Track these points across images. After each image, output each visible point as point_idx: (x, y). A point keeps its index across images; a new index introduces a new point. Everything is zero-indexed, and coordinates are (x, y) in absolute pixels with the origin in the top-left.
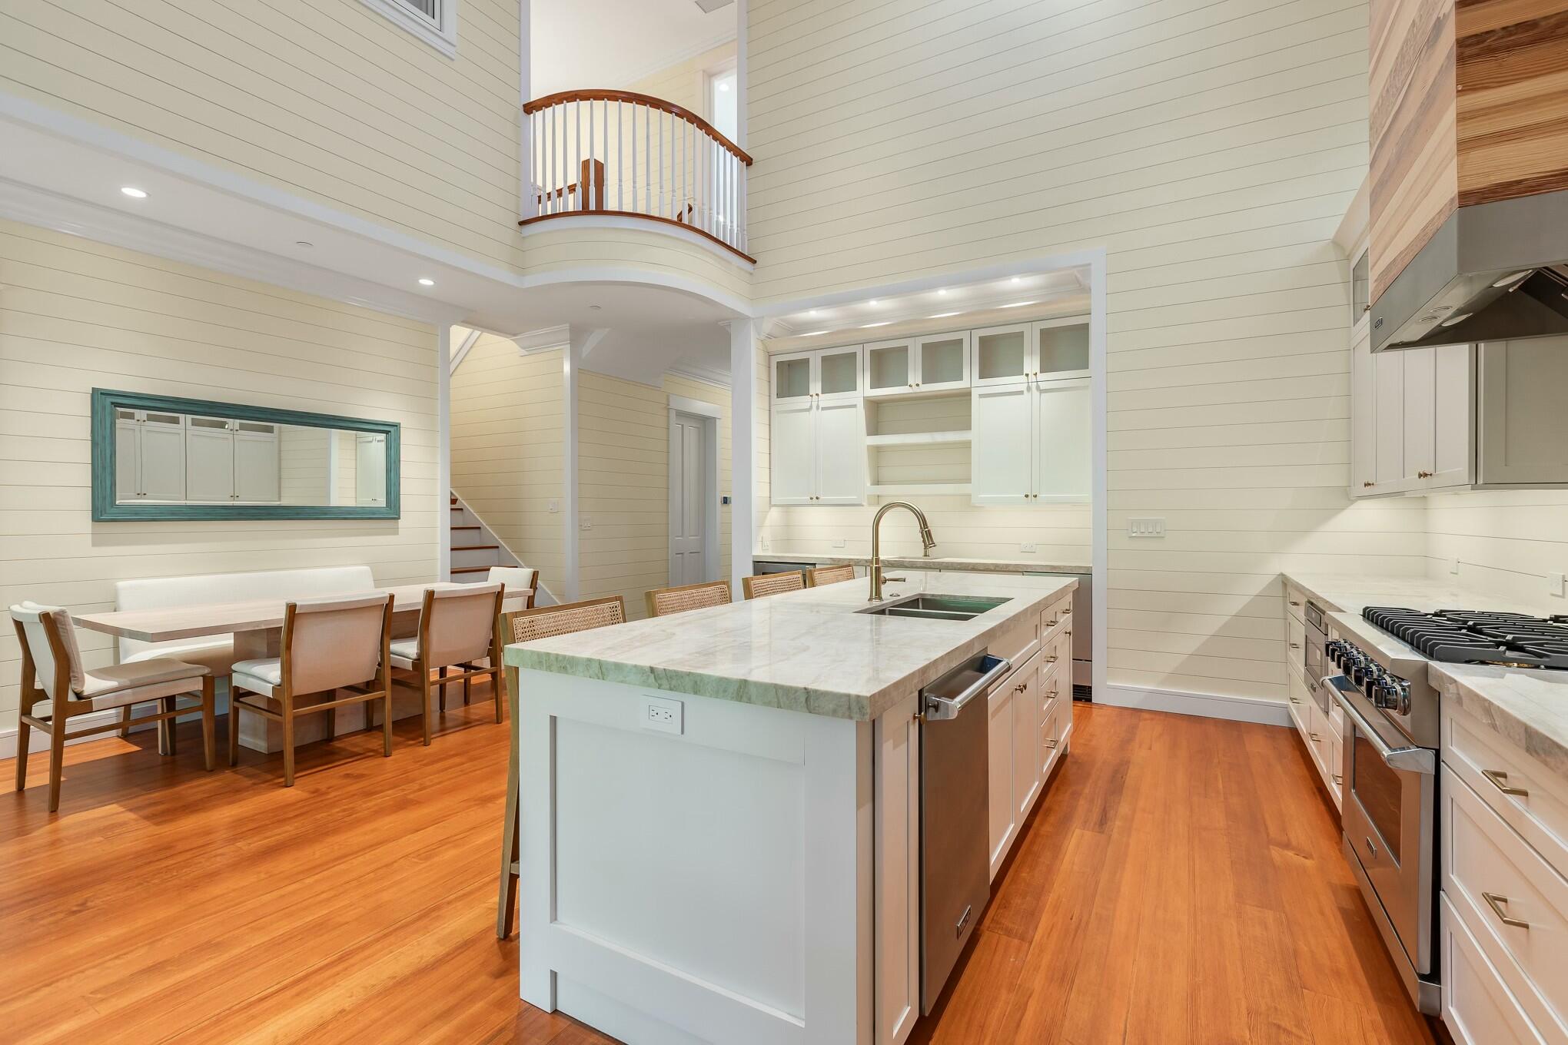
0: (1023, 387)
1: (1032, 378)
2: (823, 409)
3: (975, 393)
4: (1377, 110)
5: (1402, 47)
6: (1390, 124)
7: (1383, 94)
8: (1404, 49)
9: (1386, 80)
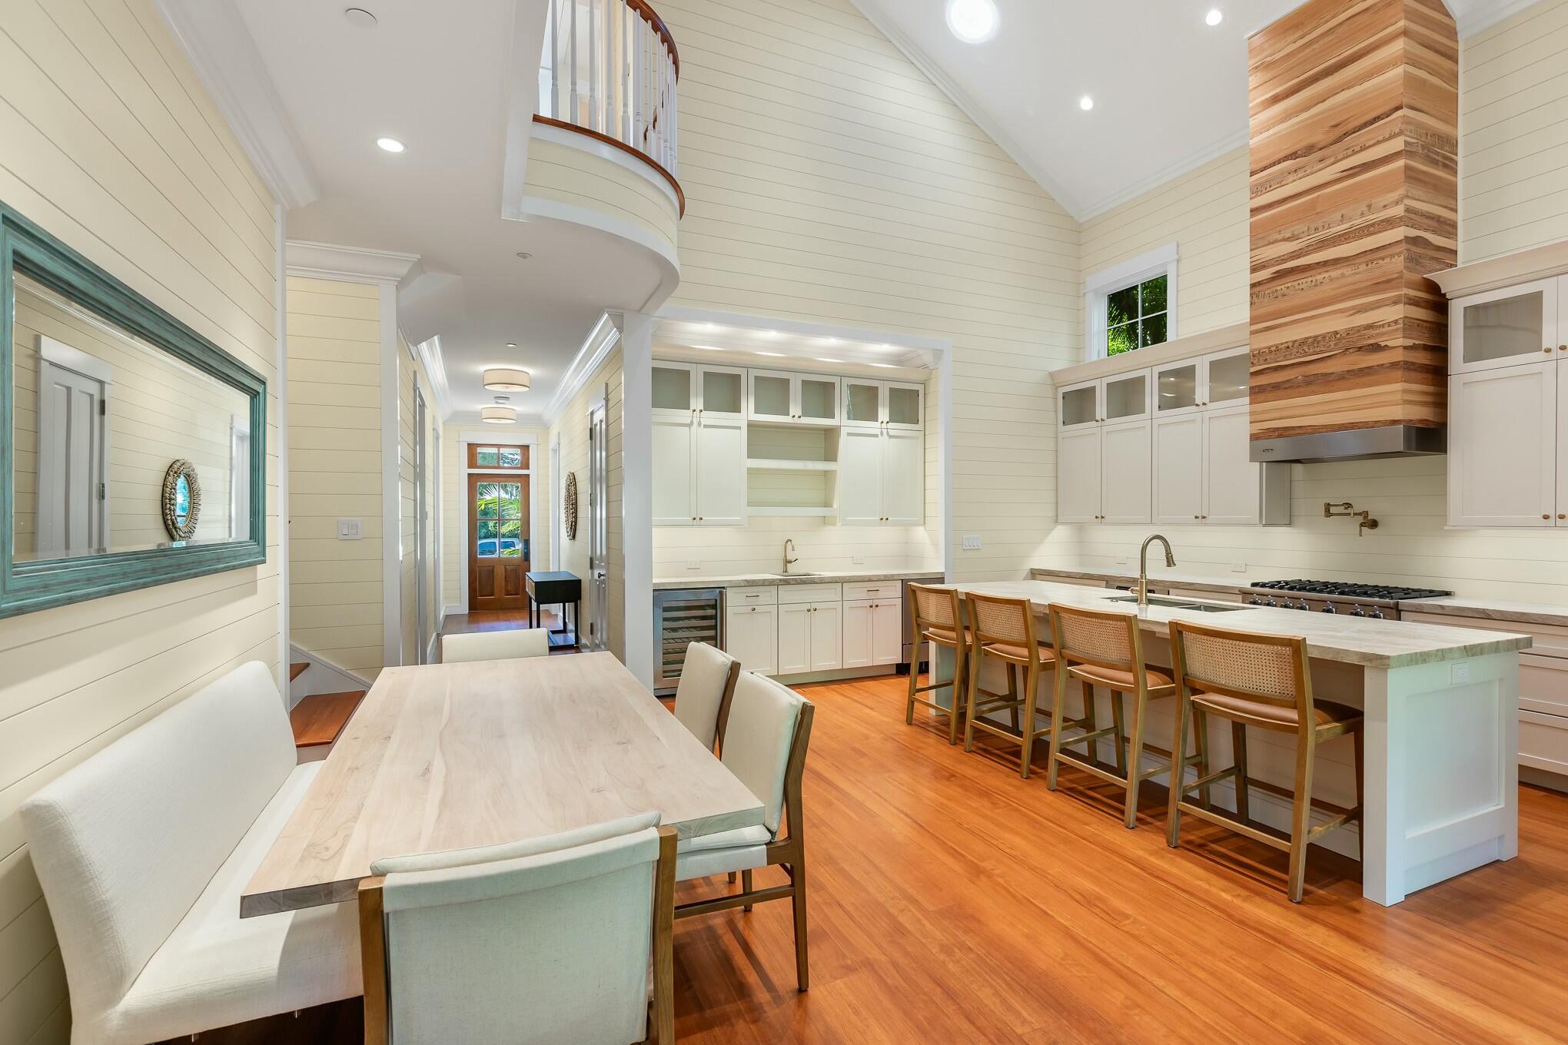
0: (878, 432)
1: (884, 425)
2: (705, 426)
3: (844, 431)
4: (1267, 350)
5: (1317, 337)
6: (1293, 365)
7: (1280, 347)
8: (1320, 338)
9: (1287, 342)
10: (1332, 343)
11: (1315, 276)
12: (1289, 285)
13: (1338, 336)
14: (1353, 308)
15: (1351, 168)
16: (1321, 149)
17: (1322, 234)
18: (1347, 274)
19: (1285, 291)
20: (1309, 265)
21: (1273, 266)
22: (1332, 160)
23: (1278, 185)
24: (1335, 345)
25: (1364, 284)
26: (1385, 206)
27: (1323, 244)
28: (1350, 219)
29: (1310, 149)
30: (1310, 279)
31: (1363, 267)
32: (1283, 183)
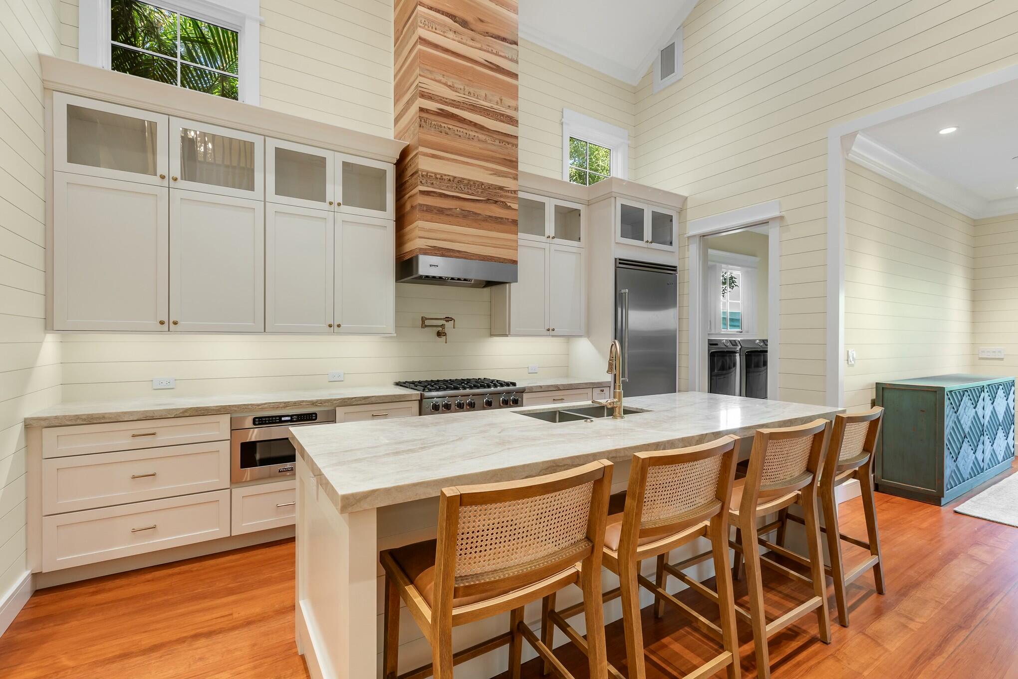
4: (433, 175)
5: (469, 180)
6: (453, 197)
7: (444, 177)
8: (472, 183)
9: (449, 175)
10: (480, 191)
11: (468, 130)
12: (451, 127)
13: (483, 187)
14: (492, 170)
15: (491, 63)
16: (472, 30)
17: (473, 100)
18: (489, 142)
19: (447, 130)
20: (465, 119)
21: (437, 101)
22: (479, 46)
23: (442, 33)
24: (482, 192)
25: (498, 155)
26: (509, 107)
27: (474, 108)
28: (490, 101)
29: (464, 24)
30: (465, 131)
31: (497, 142)
32: (445, 34)
